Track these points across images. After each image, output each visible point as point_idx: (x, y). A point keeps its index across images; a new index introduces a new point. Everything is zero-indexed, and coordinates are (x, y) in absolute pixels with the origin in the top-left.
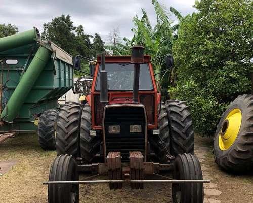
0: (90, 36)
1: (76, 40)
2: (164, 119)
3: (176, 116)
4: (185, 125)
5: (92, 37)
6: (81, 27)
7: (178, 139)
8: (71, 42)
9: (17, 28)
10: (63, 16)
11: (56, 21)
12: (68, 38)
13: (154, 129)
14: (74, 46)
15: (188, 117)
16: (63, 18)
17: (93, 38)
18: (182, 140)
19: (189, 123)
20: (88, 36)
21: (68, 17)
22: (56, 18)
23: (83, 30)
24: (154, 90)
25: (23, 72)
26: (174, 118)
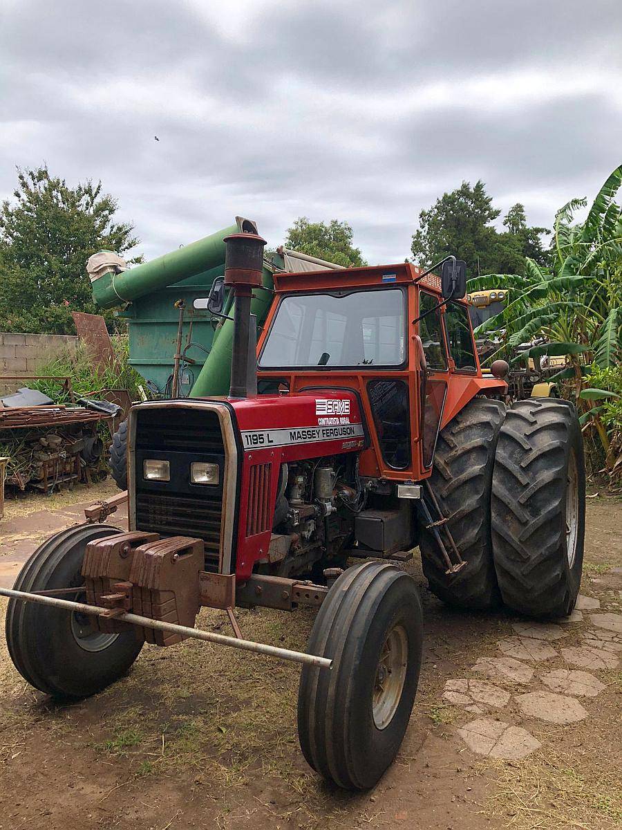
0: (541, 230)
1: (495, 245)
2: (474, 456)
3: (510, 449)
4: (534, 479)
5: (548, 232)
6: (519, 208)
7: (505, 521)
8: (485, 249)
9: (349, 229)
10: (465, 187)
11: (448, 201)
12: (476, 242)
13: (402, 483)
14: (494, 259)
15: (548, 456)
16: (464, 192)
17: (551, 236)
18: (516, 525)
19: (546, 475)
20: (538, 231)
21: (479, 187)
22: (446, 195)
23: (522, 218)
24: (405, 365)
25: (218, 325)
26: (501, 454)
